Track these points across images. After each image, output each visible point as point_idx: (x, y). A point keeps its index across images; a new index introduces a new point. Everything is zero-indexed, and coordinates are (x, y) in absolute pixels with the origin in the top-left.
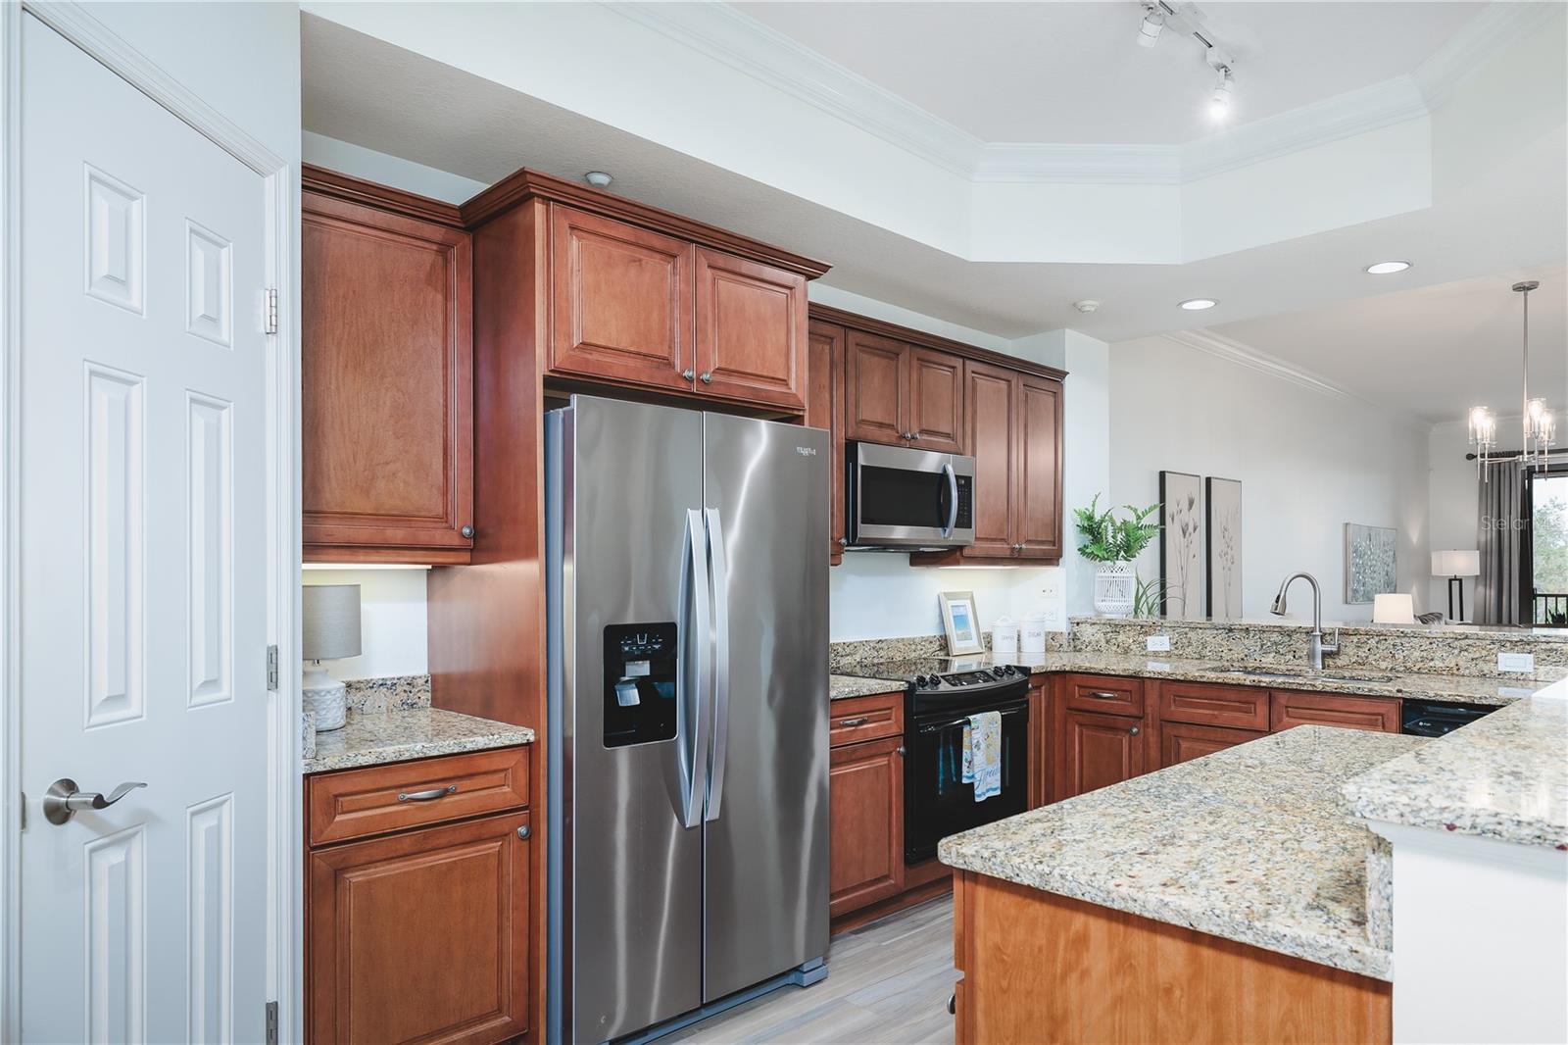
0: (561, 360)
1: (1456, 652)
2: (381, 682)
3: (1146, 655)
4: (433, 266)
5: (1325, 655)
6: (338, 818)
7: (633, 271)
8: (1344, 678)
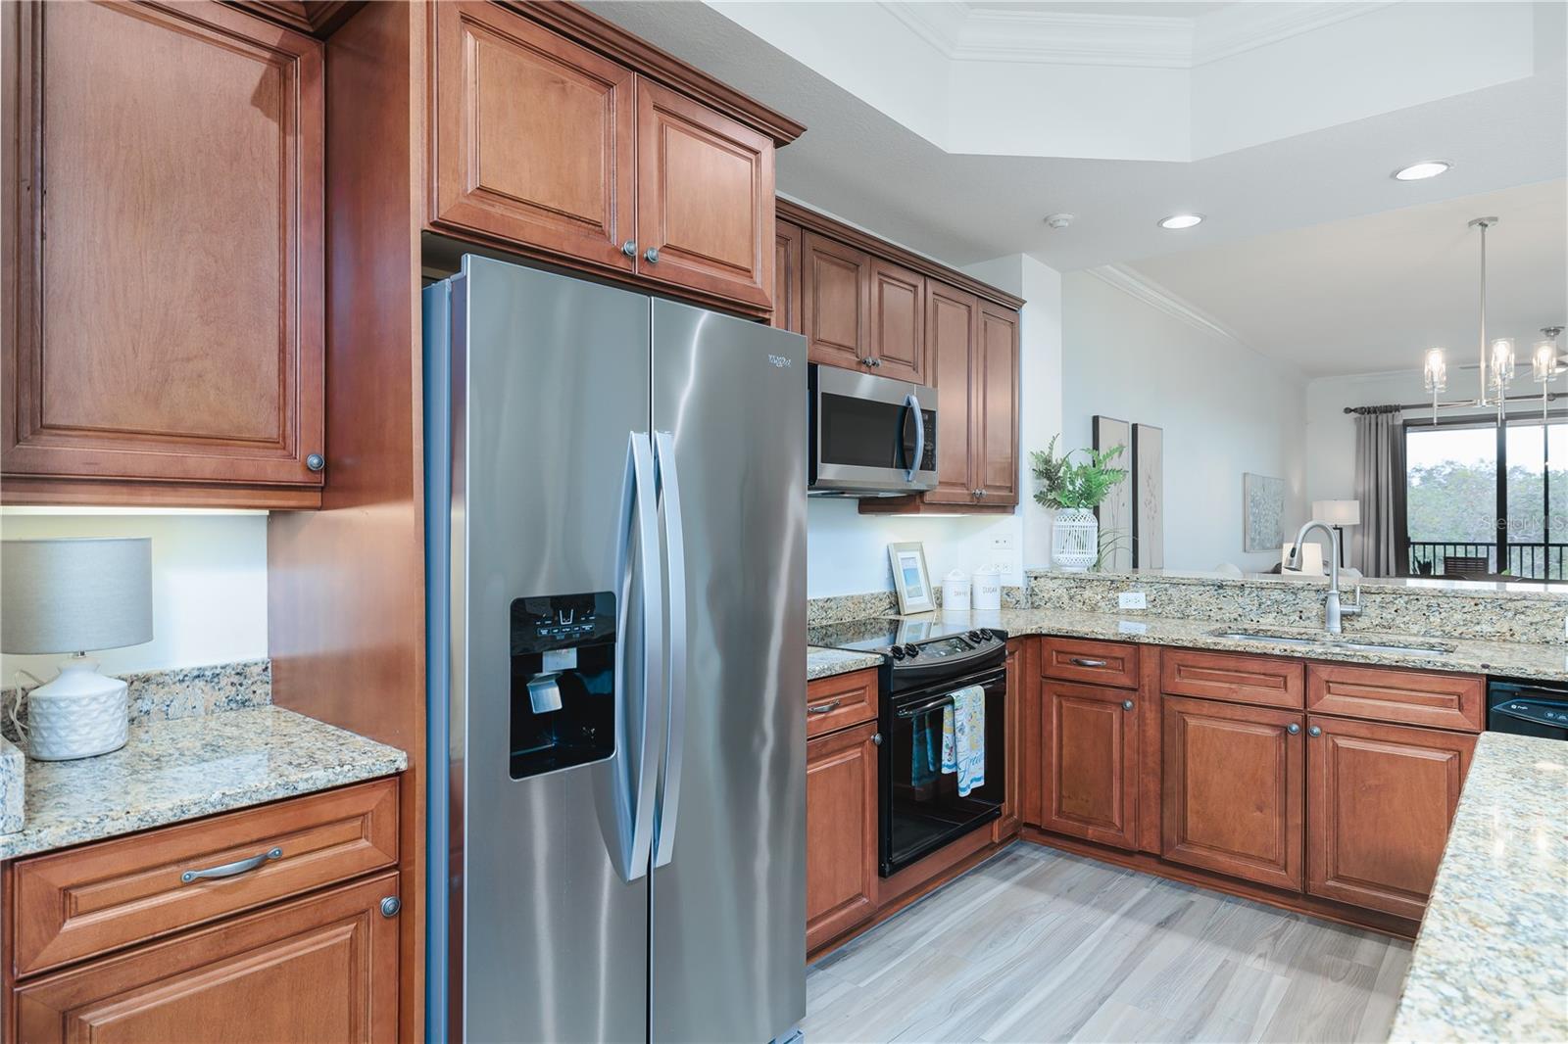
0: (446, 211)
1: (1510, 614)
2: (196, 673)
3: (1117, 614)
4: (264, 81)
5: (1344, 616)
6: (70, 925)
7: (553, 97)
8: (1372, 644)
